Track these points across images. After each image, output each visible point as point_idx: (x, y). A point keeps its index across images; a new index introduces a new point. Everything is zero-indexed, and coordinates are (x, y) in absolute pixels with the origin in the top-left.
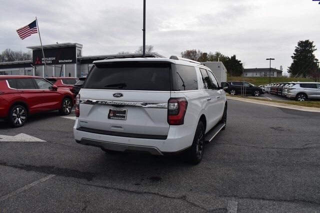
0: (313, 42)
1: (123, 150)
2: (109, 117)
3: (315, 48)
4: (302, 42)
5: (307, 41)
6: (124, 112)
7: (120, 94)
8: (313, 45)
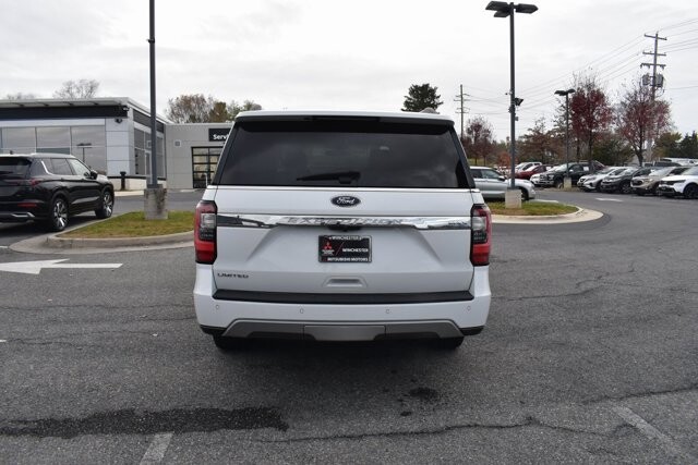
0: (436, 88)
1: (371, 337)
2: (323, 259)
3: (440, 100)
4: (416, 87)
5: (426, 86)
6: (365, 243)
7: (352, 198)
8: (437, 94)
